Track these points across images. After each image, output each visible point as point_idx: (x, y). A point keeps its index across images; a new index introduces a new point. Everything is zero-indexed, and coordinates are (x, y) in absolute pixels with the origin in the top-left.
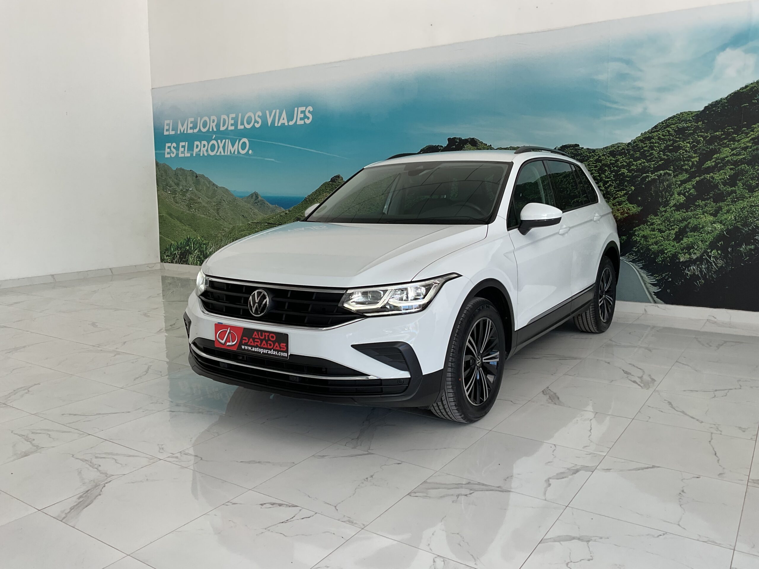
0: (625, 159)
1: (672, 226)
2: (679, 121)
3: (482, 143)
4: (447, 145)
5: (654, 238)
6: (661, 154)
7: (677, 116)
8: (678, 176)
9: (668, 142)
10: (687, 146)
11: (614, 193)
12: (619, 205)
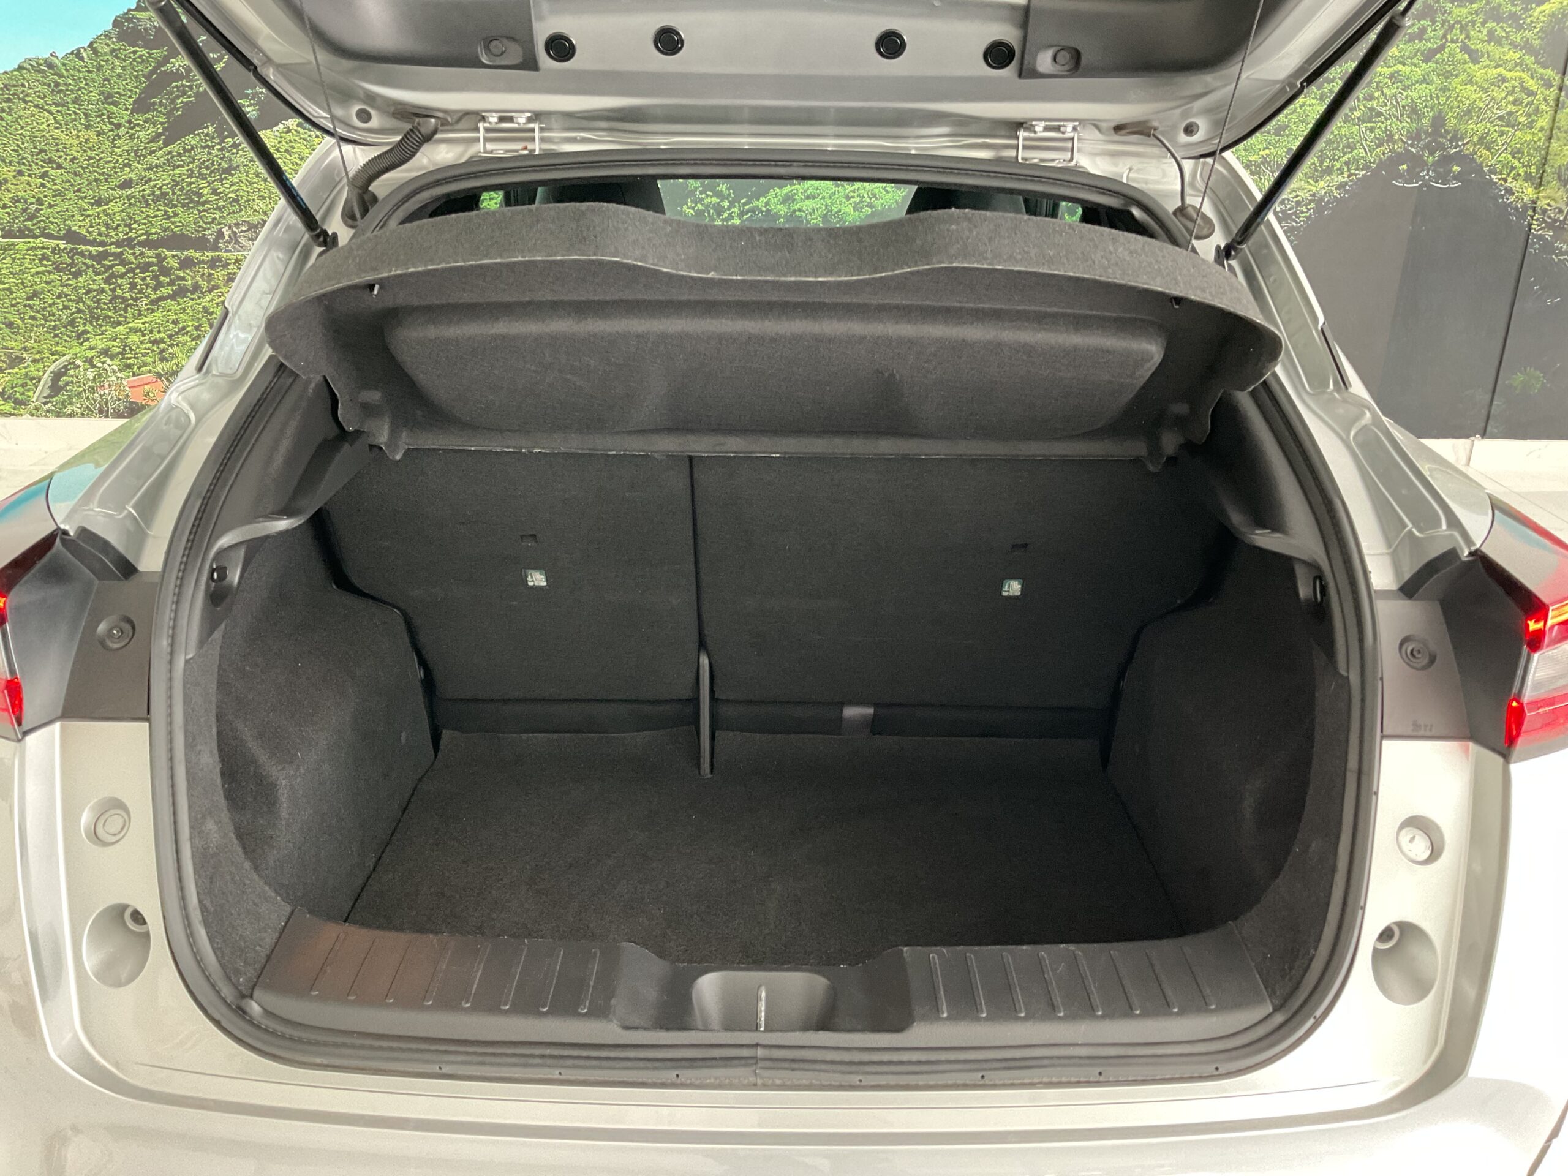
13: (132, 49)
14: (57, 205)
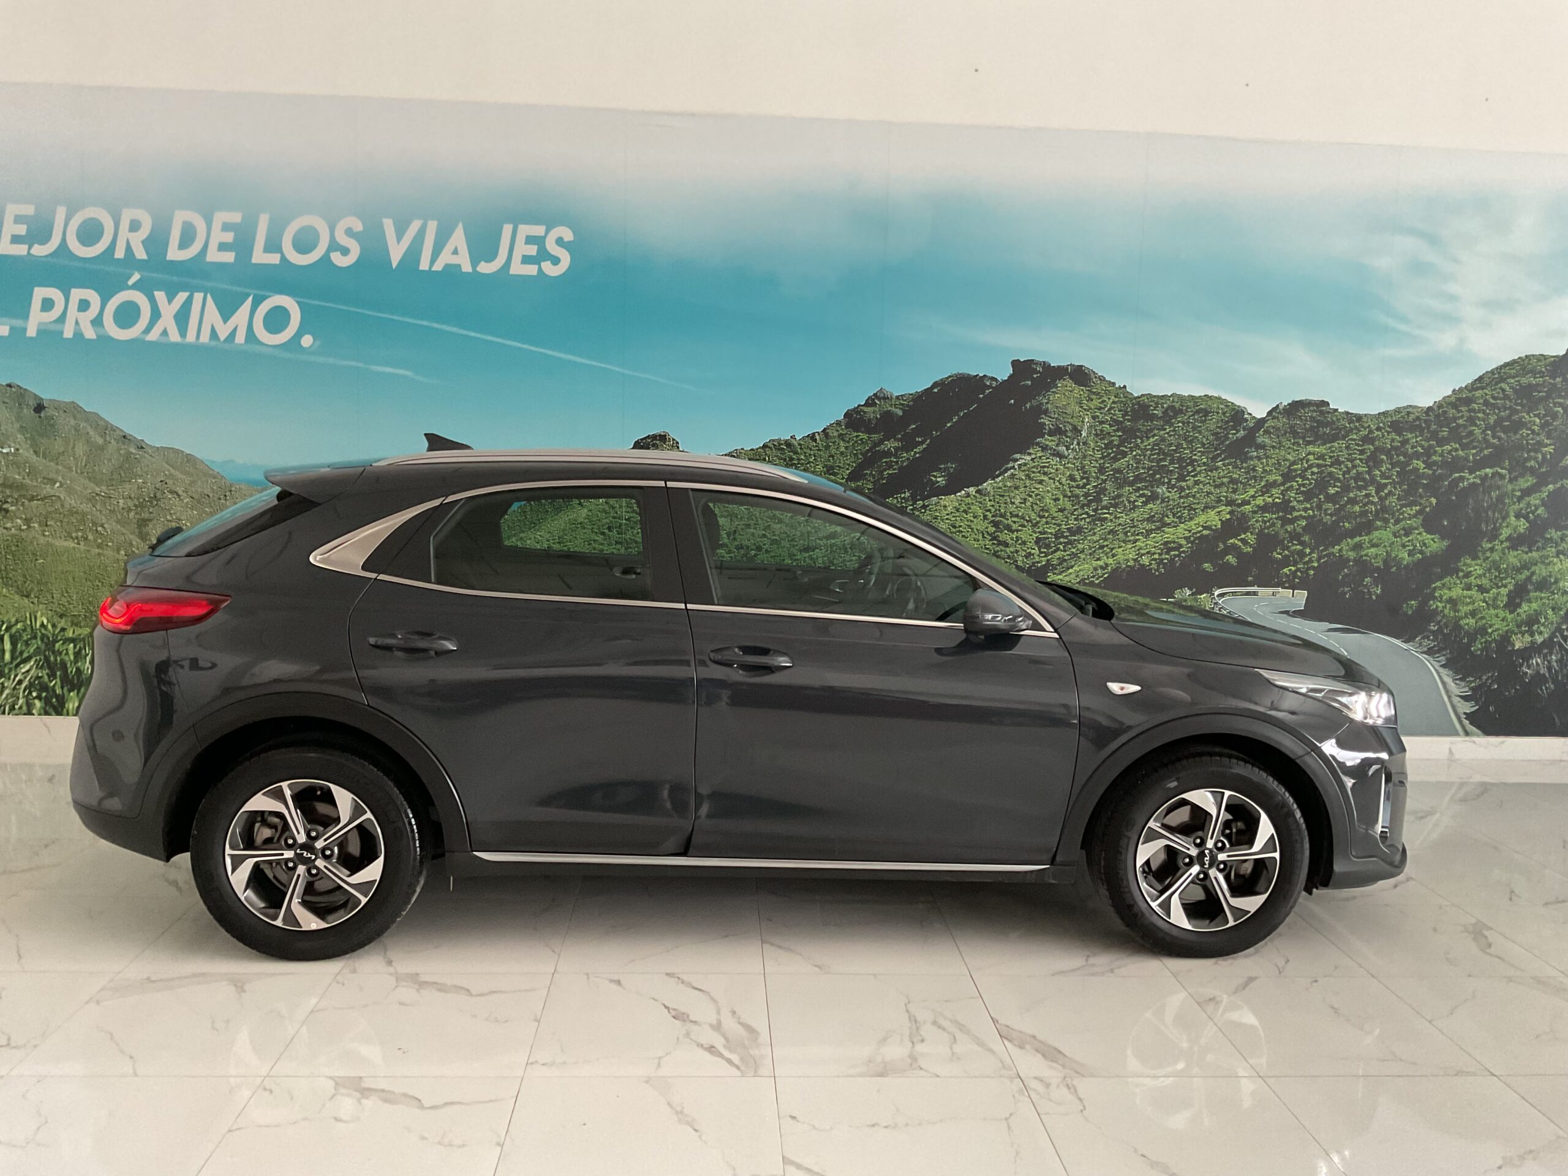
0: (1421, 440)
1: (1502, 579)
2: (1523, 370)
3: (1102, 379)
4: (1009, 377)
5: (1470, 603)
6: (1488, 435)
7: (1518, 363)
8: (1517, 481)
9: (1500, 412)
10: (1534, 422)
11: (1398, 510)
12: (1407, 535)
13: (856, 434)
14: (772, 551)
